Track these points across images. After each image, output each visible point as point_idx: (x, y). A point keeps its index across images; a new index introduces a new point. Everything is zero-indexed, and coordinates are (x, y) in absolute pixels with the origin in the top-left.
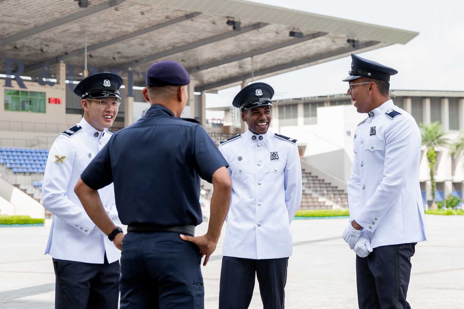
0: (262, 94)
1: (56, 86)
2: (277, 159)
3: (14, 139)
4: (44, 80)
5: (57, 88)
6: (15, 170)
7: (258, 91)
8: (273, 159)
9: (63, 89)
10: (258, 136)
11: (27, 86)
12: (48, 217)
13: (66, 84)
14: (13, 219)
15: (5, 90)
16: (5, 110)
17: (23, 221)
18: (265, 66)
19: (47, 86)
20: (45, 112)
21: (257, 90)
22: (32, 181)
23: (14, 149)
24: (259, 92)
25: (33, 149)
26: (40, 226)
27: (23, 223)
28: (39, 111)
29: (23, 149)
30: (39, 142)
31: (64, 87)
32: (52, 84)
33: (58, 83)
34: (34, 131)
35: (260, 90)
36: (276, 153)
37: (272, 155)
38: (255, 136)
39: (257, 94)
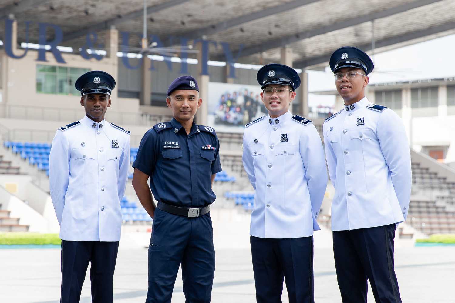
1: (105, 60)
4: (89, 51)
5: (106, 63)
8: (114, 147)
9: (114, 64)
11: (66, 60)
13: (119, 58)
15: (38, 65)
18: (391, 33)
19: (94, 60)
24: (97, 79)
31: (116, 62)
32: (100, 58)
33: (108, 56)
35: (98, 78)
36: (116, 142)
37: (113, 143)
38: (95, 124)
39: (95, 82)
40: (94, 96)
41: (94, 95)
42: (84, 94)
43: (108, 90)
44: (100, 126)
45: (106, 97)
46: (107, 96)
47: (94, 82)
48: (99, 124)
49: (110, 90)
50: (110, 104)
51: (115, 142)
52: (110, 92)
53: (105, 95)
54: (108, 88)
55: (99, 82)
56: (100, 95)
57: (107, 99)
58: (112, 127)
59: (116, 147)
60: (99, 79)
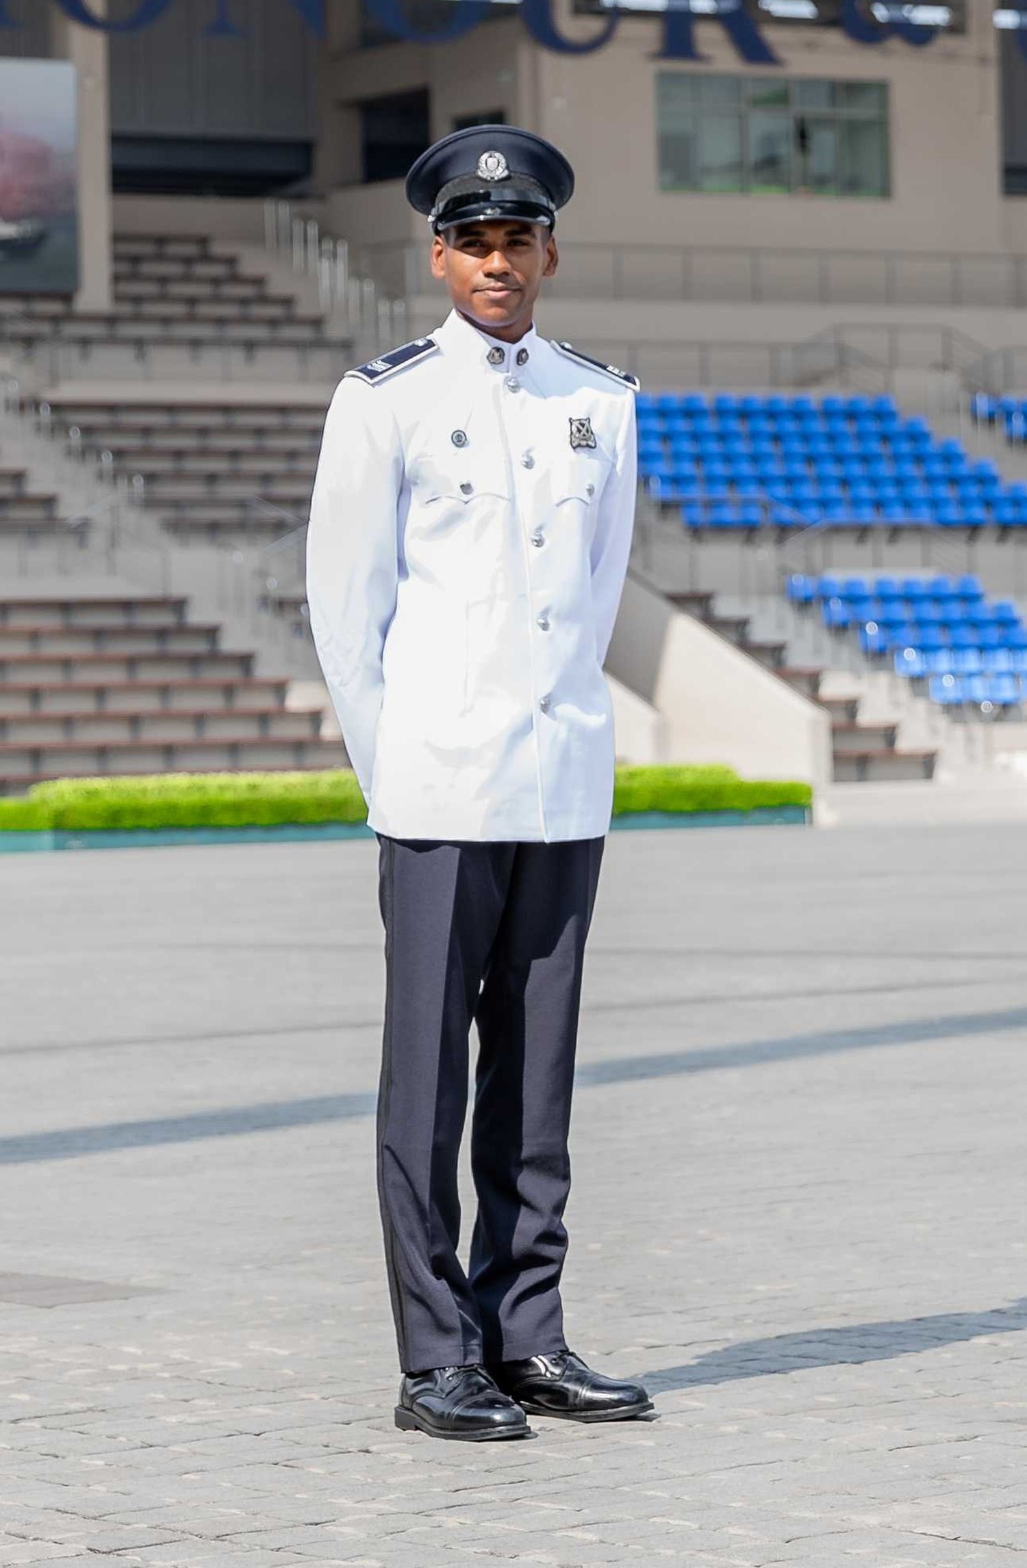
0: (506, 173)
1: (944, 43)
2: (591, 447)
3: (703, 346)
4: (881, 13)
5: (951, 56)
6: (700, 515)
7: (490, 160)
8: (579, 445)
9: (983, 60)
10: (512, 350)
11: (781, 53)
12: (852, 770)
13: (1004, 33)
14: (636, 784)
15: (664, 79)
16: (665, 188)
17: (689, 793)
19: (896, 44)
20: (885, 191)
21: (485, 156)
22: (784, 571)
23: (706, 397)
24: (492, 162)
25: (814, 397)
26: (790, 822)
27: (688, 806)
28: (852, 186)
29: (759, 394)
30: (844, 358)
31: (991, 48)
32: (921, 36)
33: (956, 28)
34: (824, 294)
35: (497, 155)
36: (586, 423)
37: (574, 429)
38: (498, 349)
39: (483, 173)
40: (478, 234)
41: (482, 230)
42: (441, 227)
43: (544, 207)
44: (522, 357)
45: (534, 236)
46: (538, 232)
47: (480, 173)
48: (515, 348)
49: (552, 206)
50: (555, 265)
51: (583, 425)
52: (549, 213)
53: (527, 229)
54: (544, 200)
55: (501, 173)
56: (509, 228)
57: (538, 242)
58: (562, 358)
59: (588, 446)
60: (503, 161)
